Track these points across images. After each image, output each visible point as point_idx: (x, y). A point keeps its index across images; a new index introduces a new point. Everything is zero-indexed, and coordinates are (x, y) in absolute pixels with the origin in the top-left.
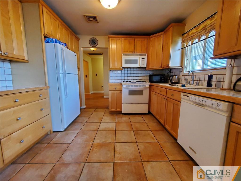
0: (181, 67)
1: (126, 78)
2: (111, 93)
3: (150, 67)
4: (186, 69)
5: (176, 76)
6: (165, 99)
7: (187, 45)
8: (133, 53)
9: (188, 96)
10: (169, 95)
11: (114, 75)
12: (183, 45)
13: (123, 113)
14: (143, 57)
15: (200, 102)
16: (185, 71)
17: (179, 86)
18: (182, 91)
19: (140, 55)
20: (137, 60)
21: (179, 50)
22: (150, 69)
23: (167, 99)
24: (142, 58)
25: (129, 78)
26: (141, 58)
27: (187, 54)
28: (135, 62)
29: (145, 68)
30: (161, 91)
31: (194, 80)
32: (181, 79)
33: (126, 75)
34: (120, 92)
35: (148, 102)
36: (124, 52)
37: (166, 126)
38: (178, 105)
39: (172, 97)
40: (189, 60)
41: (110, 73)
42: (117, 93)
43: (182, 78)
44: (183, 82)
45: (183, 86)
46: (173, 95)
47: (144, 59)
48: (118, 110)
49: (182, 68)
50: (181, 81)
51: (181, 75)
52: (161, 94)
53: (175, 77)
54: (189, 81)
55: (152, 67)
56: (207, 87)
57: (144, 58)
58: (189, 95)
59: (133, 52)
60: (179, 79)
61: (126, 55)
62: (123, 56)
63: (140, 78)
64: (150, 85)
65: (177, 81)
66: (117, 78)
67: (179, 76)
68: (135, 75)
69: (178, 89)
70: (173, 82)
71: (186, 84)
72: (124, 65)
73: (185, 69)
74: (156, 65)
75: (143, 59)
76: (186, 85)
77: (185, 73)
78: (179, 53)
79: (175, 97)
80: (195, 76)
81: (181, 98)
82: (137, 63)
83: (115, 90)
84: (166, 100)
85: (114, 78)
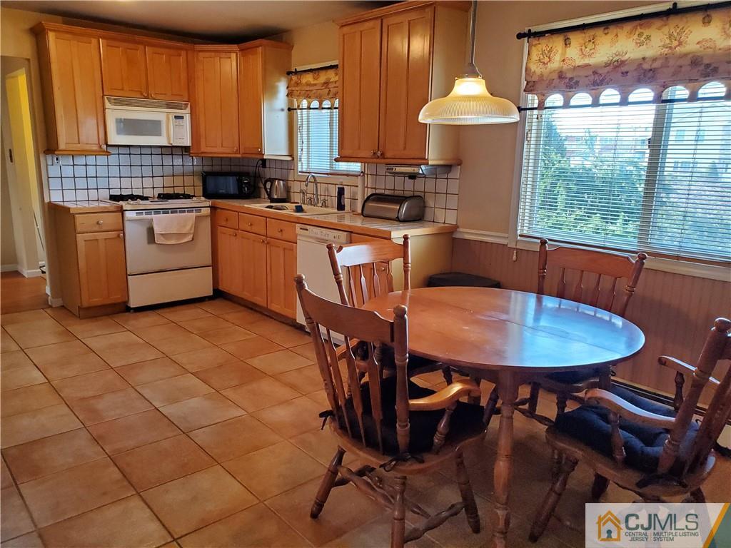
0: (289, 158)
1: (115, 183)
2: (84, 242)
3: (203, 149)
4: (302, 166)
5: (281, 182)
6: (263, 241)
7: (299, 106)
8: (145, 96)
9: (307, 230)
10: (273, 232)
11: (68, 171)
12: (291, 102)
13: (133, 304)
14: (179, 112)
15: (323, 237)
16: (300, 170)
17: (289, 210)
18: (298, 221)
19: (169, 106)
20: (158, 123)
21: (283, 110)
22: (202, 153)
23: (268, 241)
24: (176, 117)
25: (126, 183)
26: (171, 117)
27: (302, 124)
28: (153, 128)
29: (186, 149)
30: (251, 225)
31: (319, 193)
32: (292, 190)
33: (114, 171)
34: (119, 236)
35: (209, 262)
36: (110, 91)
37: (273, 304)
38: (292, 250)
39: (279, 235)
40: (305, 141)
41: (50, 163)
42: (106, 239)
43: (295, 187)
44: (297, 197)
45: (299, 209)
46: (281, 231)
47: (181, 120)
48: (116, 297)
49: (293, 159)
50: (292, 194)
51: (291, 178)
52: (253, 231)
53: (279, 183)
54: (310, 196)
55: (208, 150)
56: (336, 211)
57: (182, 118)
58: (308, 227)
59: (142, 94)
60: (288, 190)
61: (119, 102)
62: (108, 105)
63: (169, 181)
64: (213, 208)
65: (284, 196)
66: (81, 183)
67: (286, 181)
68: (147, 171)
69: (290, 216)
70: (276, 197)
71: (304, 203)
72: (115, 138)
73: (299, 164)
74: (222, 145)
75: (178, 120)
76: (304, 206)
77: (300, 174)
78: (282, 118)
79: (286, 236)
80: (319, 184)
81: (296, 235)
82: (157, 133)
83: (96, 228)
84: (268, 243)
85: (68, 183)
